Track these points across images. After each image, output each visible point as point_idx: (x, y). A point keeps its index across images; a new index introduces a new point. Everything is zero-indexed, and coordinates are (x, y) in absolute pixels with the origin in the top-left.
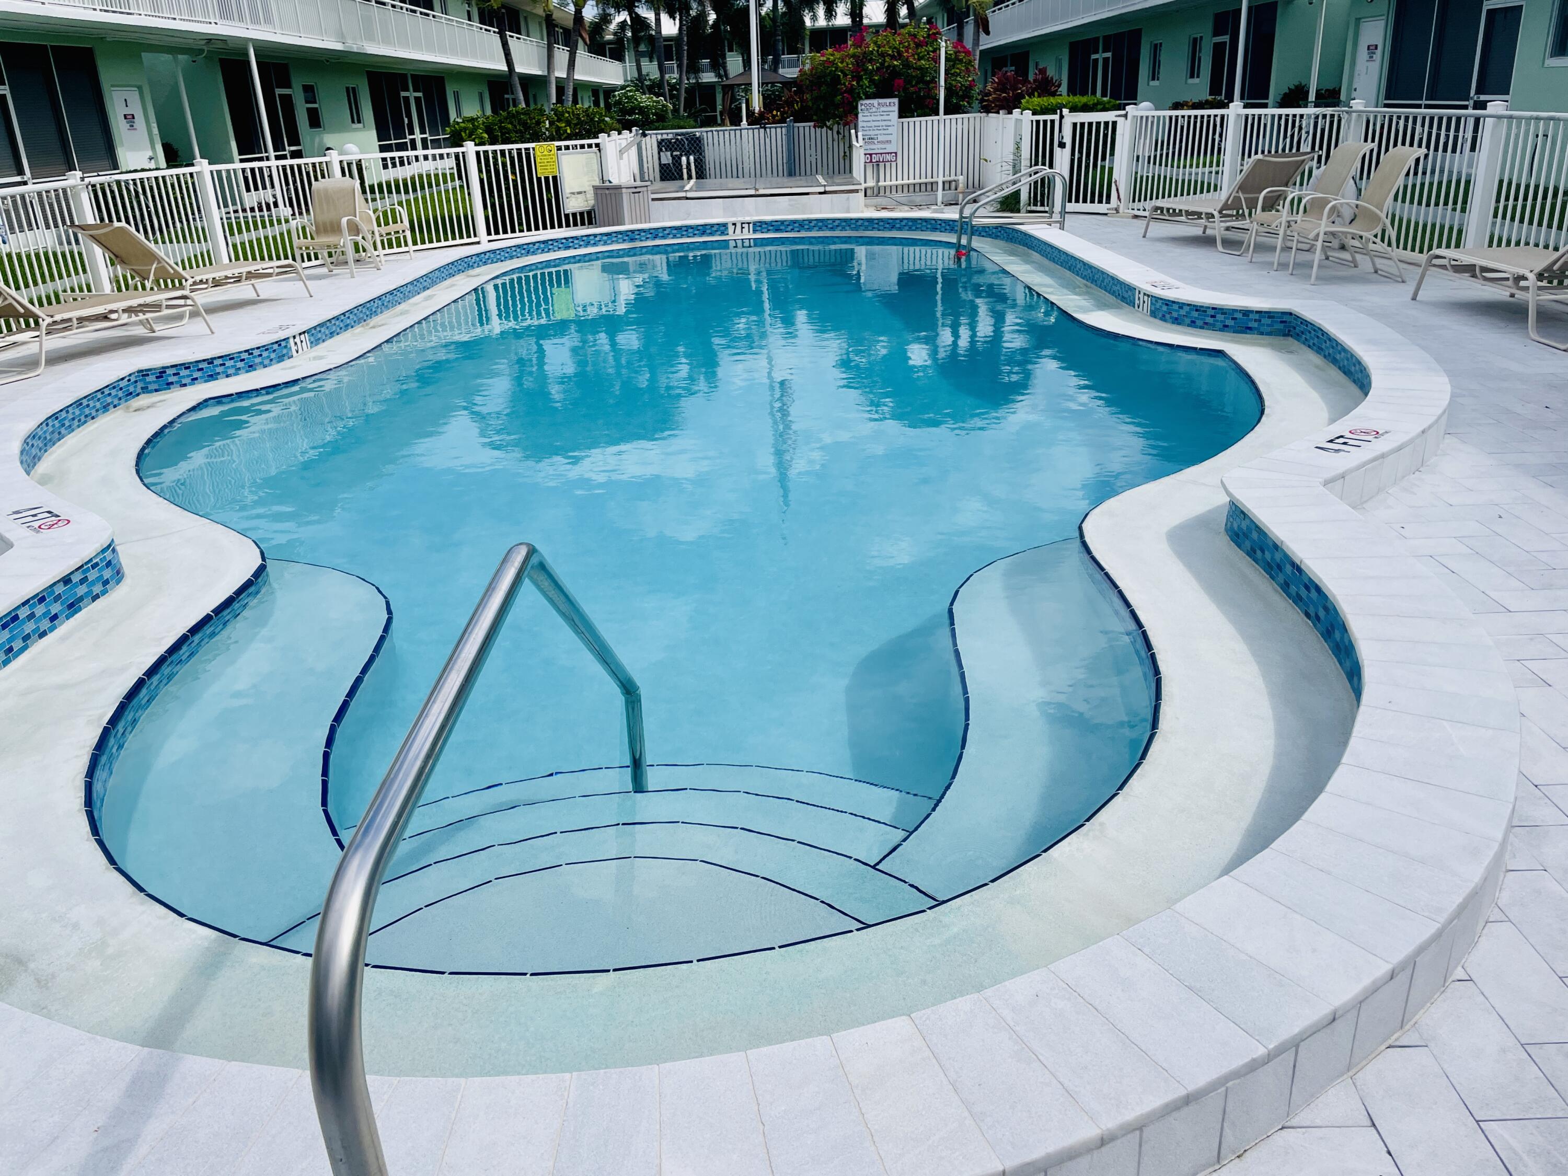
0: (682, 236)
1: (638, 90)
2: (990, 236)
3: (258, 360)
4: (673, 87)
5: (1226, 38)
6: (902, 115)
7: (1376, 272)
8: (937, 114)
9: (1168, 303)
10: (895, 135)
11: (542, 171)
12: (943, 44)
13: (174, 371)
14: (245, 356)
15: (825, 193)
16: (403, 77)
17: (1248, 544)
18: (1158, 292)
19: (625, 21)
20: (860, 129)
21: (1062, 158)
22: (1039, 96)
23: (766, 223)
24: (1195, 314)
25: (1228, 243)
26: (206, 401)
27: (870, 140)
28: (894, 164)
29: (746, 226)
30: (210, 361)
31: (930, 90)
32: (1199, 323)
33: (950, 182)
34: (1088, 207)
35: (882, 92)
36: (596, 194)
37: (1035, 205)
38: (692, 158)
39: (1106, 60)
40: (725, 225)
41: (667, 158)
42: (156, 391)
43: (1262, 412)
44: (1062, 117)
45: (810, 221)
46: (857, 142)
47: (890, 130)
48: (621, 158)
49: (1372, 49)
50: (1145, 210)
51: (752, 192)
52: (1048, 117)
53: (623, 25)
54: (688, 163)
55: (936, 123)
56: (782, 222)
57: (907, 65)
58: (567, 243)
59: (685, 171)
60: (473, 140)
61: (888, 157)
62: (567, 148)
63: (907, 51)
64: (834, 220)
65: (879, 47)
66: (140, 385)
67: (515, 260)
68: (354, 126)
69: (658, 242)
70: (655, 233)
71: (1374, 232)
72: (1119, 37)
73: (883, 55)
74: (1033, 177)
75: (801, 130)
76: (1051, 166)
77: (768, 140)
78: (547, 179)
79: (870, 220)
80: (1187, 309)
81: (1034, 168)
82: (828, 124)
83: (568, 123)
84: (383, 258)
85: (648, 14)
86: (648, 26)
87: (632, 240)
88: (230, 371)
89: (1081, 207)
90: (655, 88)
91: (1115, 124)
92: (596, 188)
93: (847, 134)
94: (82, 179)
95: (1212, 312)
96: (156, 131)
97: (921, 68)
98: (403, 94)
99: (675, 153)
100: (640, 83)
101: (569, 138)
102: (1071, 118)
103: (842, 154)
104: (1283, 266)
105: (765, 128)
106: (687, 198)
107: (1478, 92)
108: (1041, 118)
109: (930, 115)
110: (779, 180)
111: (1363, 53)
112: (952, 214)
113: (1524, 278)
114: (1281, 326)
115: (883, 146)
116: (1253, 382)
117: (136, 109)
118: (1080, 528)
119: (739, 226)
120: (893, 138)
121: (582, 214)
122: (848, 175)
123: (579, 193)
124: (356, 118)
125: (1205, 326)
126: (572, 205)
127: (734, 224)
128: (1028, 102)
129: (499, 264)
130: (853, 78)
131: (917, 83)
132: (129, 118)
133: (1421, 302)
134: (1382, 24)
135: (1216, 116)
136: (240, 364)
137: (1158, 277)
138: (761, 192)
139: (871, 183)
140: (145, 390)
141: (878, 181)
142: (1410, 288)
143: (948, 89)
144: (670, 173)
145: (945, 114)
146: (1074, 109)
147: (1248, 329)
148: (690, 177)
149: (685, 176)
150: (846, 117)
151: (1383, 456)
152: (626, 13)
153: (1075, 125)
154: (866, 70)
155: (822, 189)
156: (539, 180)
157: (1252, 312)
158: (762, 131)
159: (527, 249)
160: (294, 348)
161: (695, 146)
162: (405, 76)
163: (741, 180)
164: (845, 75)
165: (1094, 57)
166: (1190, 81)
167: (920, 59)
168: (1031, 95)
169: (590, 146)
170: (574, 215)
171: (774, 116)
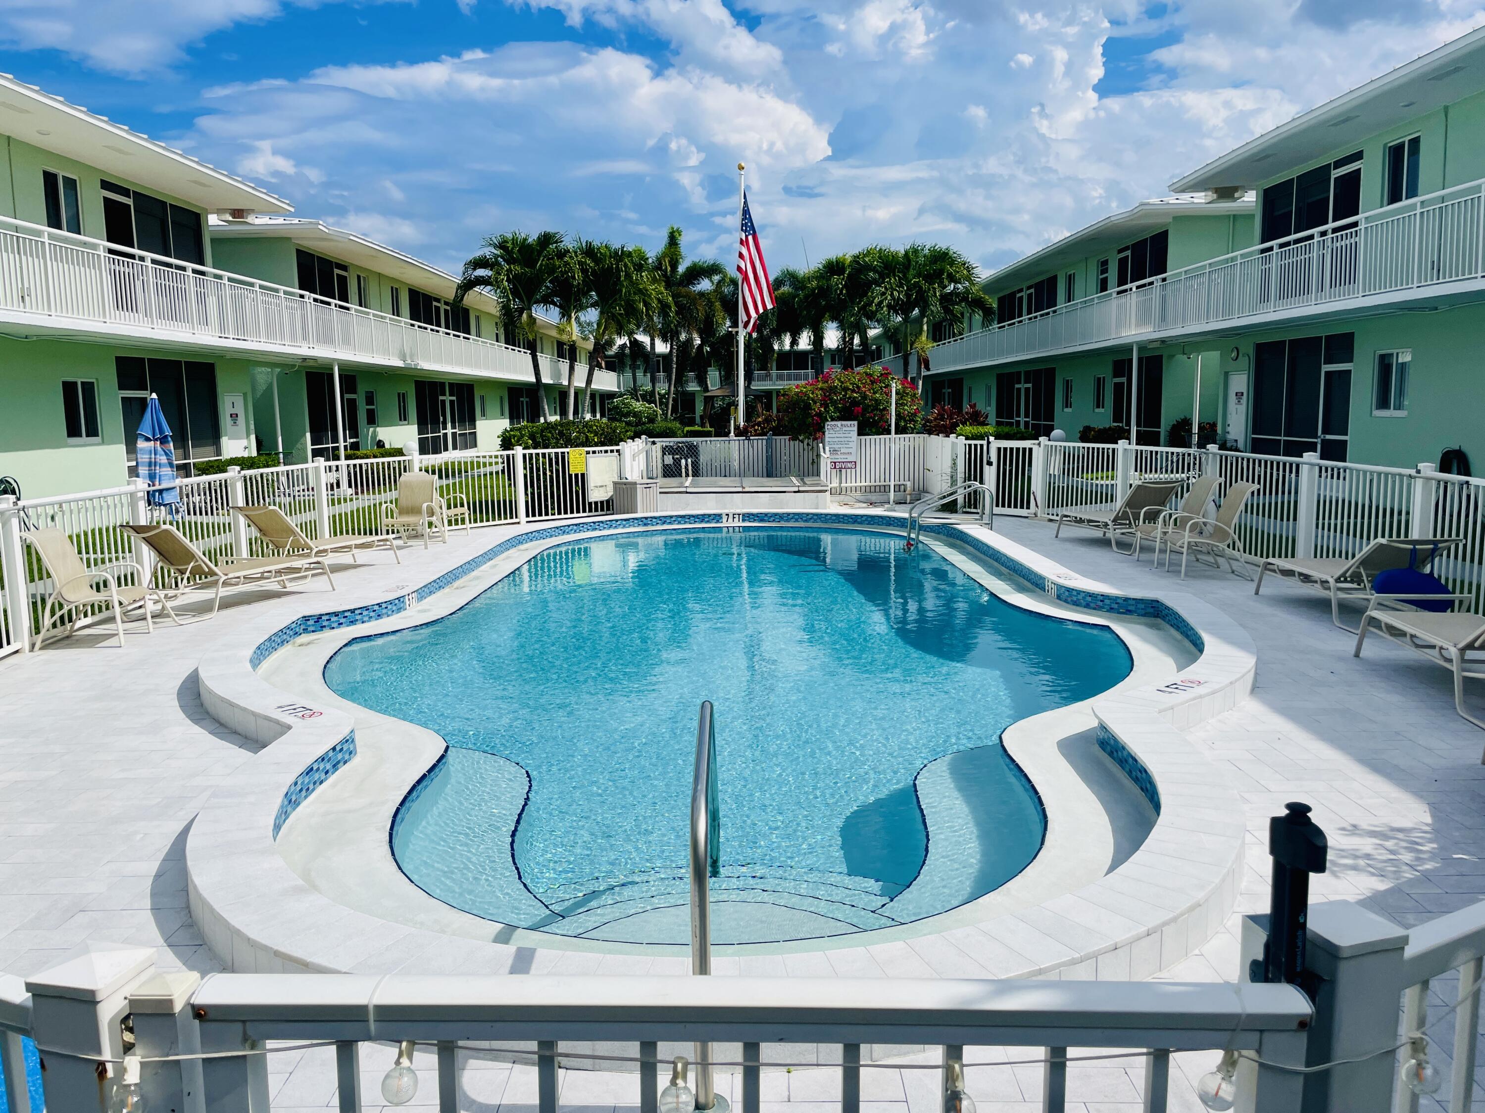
0: (686, 522)
1: (632, 398)
2: (934, 532)
3: (384, 611)
4: (662, 397)
5: (1124, 380)
6: (860, 433)
7: (1233, 572)
8: (889, 433)
9: (1069, 590)
10: (854, 448)
11: (574, 469)
12: (894, 385)
13: (327, 617)
14: (376, 608)
15: (799, 492)
16: (442, 384)
17: (1109, 748)
18: (1062, 581)
19: (625, 344)
20: (826, 443)
21: (990, 473)
22: (971, 425)
23: (753, 515)
24: (1089, 599)
25: (1121, 545)
26: (353, 639)
27: (834, 451)
28: (853, 470)
29: (737, 516)
30: (352, 611)
31: (883, 415)
32: (1092, 605)
33: (899, 485)
34: (1012, 511)
35: (845, 415)
36: (615, 489)
37: (970, 507)
38: (689, 460)
39: (1027, 389)
40: (720, 515)
41: (669, 460)
42: (313, 631)
43: (1132, 670)
44: (989, 443)
45: (789, 514)
46: (824, 452)
47: (851, 445)
48: (634, 460)
49: (1239, 395)
50: (1057, 515)
51: (740, 489)
52: (978, 442)
53: (623, 347)
54: (687, 465)
55: (888, 441)
56: (766, 515)
57: (865, 397)
58: (595, 526)
59: (683, 470)
60: (520, 445)
61: (849, 465)
62: (594, 452)
63: (864, 387)
64: (808, 514)
65: (842, 382)
66: (302, 627)
67: (554, 538)
68: (401, 423)
69: (666, 527)
70: (664, 520)
71: (1227, 543)
72: (1038, 372)
73: (846, 389)
74: (968, 490)
75: (778, 442)
76: (981, 482)
77: (751, 449)
78: (576, 475)
79: (837, 516)
80: (1083, 595)
81: (968, 483)
82: (801, 438)
83: (596, 434)
84: (447, 533)
85: (643, 338)
86: (644, 348)
87: (645, 525)
88: (366, 619)
89: (1006, 511)
90: (649, 397)
91: (1031, 450)
92: (615, 483)
93: (815, 445)
94: (239, 472)
95: (1101, 598)
96: (252, 427)
97: (876, 400)
98: (441, 398)
99: (676, 457)
100: (634, 393)
101: (596, 445)
102: (996, 444)
103: (811, 461)
104: (1161, 564)
105: (749, 439)
106: (687, 493)
107: (1324, 432)
108: (973, 442)
109: (883, 434)
110: (760, 479)
111: (1232, 398)
112: (902, 513)
113: (1327, 582)
114: (1152, 610)
115: (845, 456)
116: (1128, 649)
117: (240, 410)
118: (1000, 738)
119: (731, 516)
120: (853, 451)
121: (602, 502)
122: (817, 478)
123: (602, 486)
124: (403, 417)
125: (1097, 608)
126: (596, 495)
127: (727, 515)
128: (961, 429)
129: (542, 541)
130: (821, 405)
131: (873, 411)
132: (234, 416)
133: (1263, 596)
134: (1245, 377)
135: (1108, 449)
136: (372, 614)
137: (1063, 570)
138: (747, 489)
139: (835, 484)
140: (305, 630)
141: (841, 483)
142: (1254, 585)
143: (898, 415)
144: (671, 471)
145: (896, 433)
146: (998, 437)
147: (1128, 612)
148: (687, 475)
149: (684, 474)
150: (815, 433)
151: (1201, 697)
152: (626, 338)
153: (999, 449)
154: (831, 399)
155: (796, 489)
156: (570, 476)
157: (1130, 599)
158: (746, 442)
159: (562, 530)
160: (408, 603)
161: (693, 451)
162: (444, 383)
163: (728, 479)
164: (815, 403)
165: (1017, 386)
166: (1097, 410)
167: (875, 393)
168: (964, 424)
169: (612, 451)
170: (596, 503)
171: (756, 430)
